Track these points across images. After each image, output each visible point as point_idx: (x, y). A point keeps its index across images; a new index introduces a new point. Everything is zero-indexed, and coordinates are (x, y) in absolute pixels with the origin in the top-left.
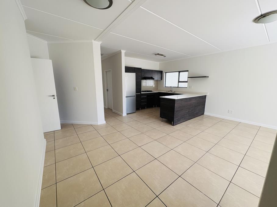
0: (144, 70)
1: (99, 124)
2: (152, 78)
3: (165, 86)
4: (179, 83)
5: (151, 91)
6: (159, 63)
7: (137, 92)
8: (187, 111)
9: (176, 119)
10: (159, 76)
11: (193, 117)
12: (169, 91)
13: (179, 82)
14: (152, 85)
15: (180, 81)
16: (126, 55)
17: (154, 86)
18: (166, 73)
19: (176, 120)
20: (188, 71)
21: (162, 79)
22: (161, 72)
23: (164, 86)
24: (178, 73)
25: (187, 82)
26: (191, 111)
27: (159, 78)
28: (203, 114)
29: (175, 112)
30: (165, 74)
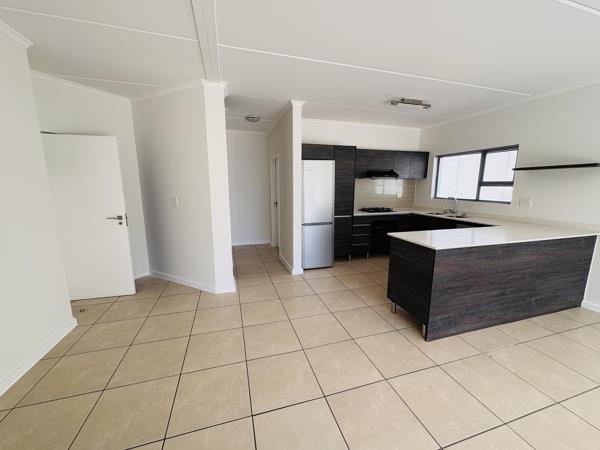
0: (366, 151)
1: (217, 292)
2: (392, 174)
3: (435, 197)
4: (482, 188)
5: (389, 210)
6: (419, 129)
7: (337, 212)
8: (496, 292)
9: (439, 317)
10: (418, 165)
11: (521, 315)
12: (445, 213)
13: (481, 183)
14: (394, 193)
15: (485, 180)
16: (306, 114)
17: (400, 195)
18: (439, 157)
19: (440, 323)
20: (516, 147)
21: (425, 176)
22: (424, 156)
23: (433, 195)
24: (480, 155)
25: (510, 184)
26: (512, 293)
27: (415, 173)
28: (577, 304)
29: (433, 295)
30: (436, 160)
